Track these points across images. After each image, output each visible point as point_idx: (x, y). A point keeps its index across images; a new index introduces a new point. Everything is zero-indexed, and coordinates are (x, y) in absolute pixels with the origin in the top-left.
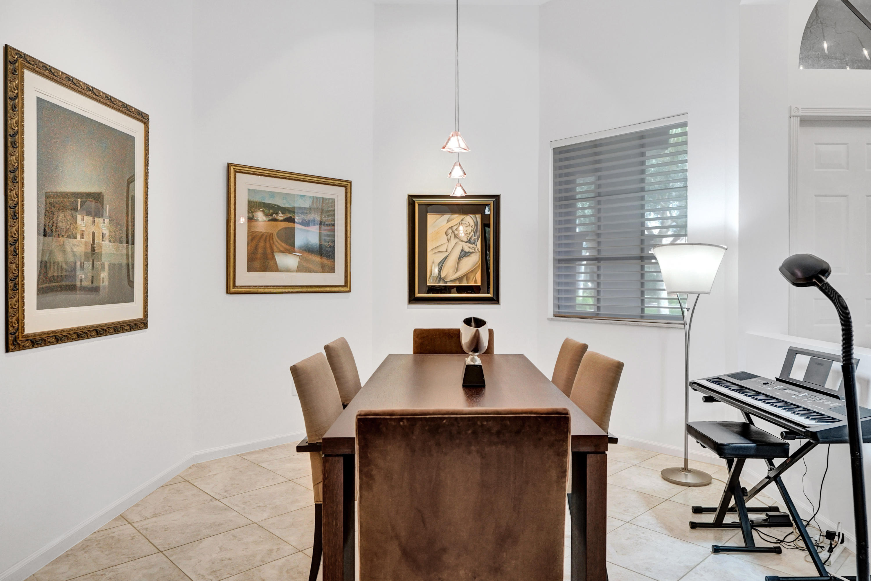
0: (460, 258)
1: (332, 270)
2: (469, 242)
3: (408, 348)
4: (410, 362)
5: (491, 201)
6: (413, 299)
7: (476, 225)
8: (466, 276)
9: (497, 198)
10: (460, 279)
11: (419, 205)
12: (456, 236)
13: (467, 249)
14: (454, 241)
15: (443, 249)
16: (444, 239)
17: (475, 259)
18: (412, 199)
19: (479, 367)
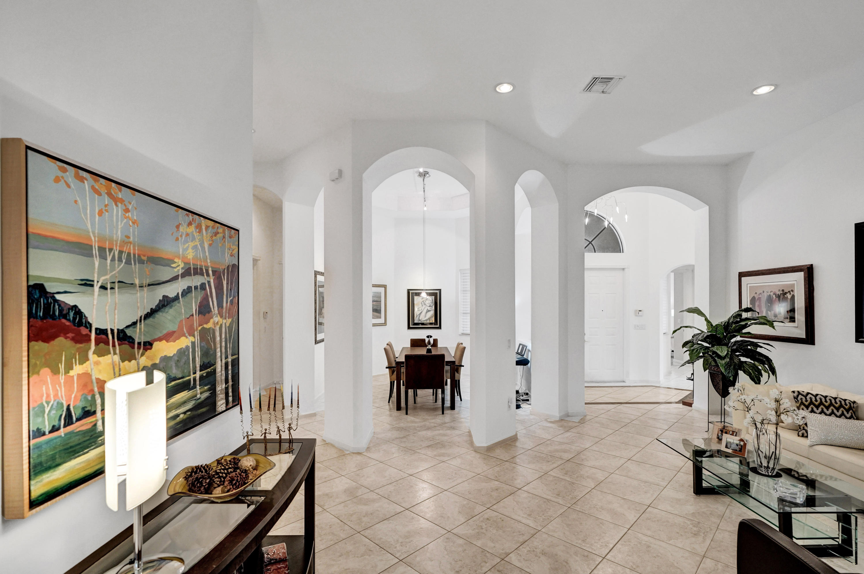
0: (426, 312)
1: (380, 318)
2: (430, 306)
3: (409, 345)
4: (409, 349)
5: (438, 292)
6: (409, 328)
7: (432, 300)
8: (429, 319)
9: (440, 290)
10: (427, 320)
11: (412, 293)
12: (425, 304)
13: (429, 309)
14: (424, 306)
15: (420, 309)
16: (421, 305)
17: (432, 313)
18: (409, 291)
19: (430, 349)
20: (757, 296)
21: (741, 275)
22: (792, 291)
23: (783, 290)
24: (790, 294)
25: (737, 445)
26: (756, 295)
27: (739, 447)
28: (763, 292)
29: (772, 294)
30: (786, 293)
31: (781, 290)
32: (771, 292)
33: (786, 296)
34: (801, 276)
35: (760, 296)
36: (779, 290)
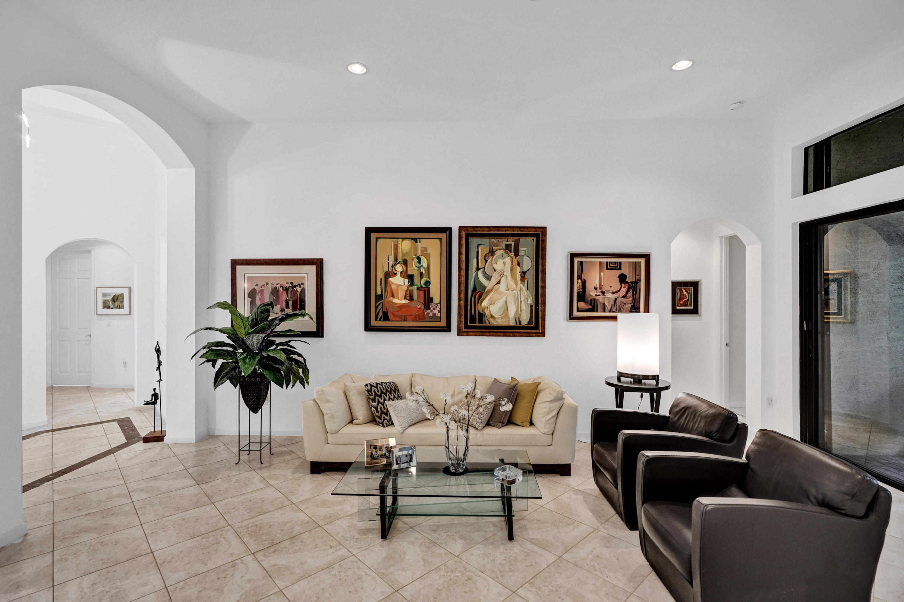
20: (258, 289)
21: (235, 263)
22: (303, 284)
23: (292, 283)
24: (300, 287)
25: (406, 456)
26: (256, 288)
27: (409, 457)
28: (267, 284)
29: (278, 286)
30: (295, 286)
31: (290, 283)
32: (277, 284)
33: (295, 289)
34: (312, 269)
35: (263, 288)
36: (287, 283)
